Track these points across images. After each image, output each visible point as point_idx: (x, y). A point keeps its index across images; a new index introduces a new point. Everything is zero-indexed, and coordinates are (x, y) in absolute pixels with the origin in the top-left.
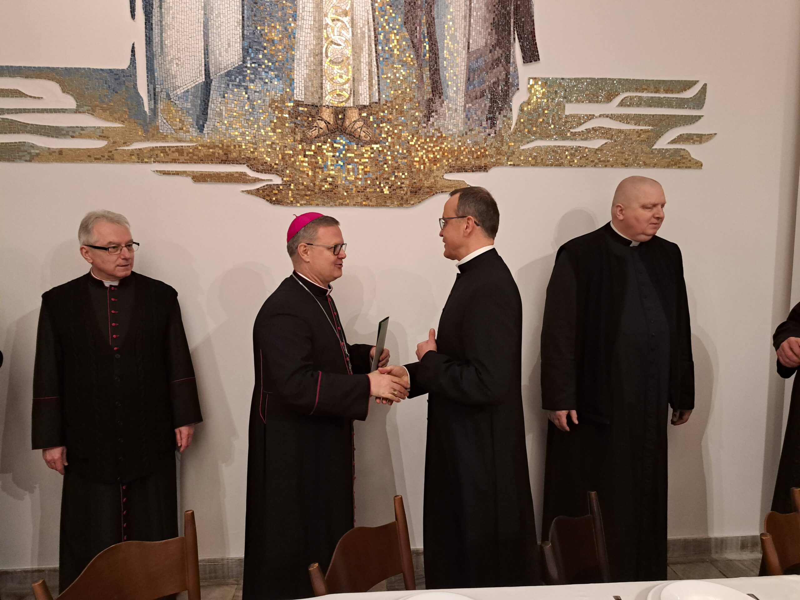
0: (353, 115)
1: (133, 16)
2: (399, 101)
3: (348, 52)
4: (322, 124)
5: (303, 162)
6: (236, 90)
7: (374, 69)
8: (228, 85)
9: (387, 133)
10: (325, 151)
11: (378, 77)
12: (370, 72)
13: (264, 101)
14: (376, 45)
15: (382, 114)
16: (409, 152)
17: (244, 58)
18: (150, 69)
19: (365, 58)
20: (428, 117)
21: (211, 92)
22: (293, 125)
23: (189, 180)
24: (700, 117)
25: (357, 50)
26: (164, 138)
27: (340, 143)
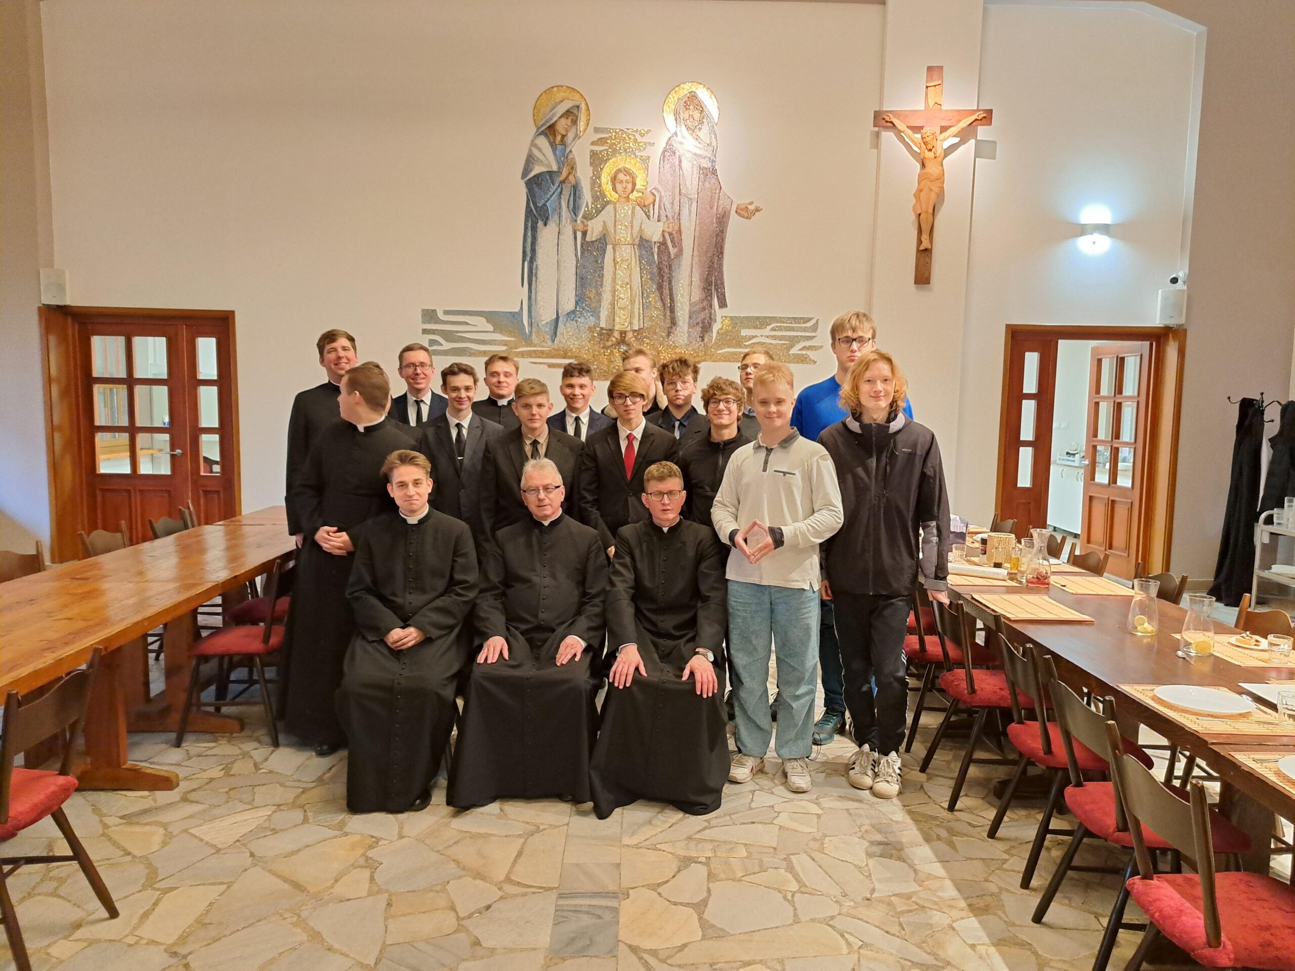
0: (630, 335)
1: (523, 286)
2: (654, 328)
3: (628, 303)
4: (614, 339)
7: (641, 311)
11: (643, 316)
12: (639, 313)
13: (585, 327)
14: (642, 300)
16: (658, 354)
17: (576, 306)
18: (530, 312)
19: (636, 306)
20: (669, 335)
21: (559, 323)
24: (814, 337)
25: (632, 302)
26: (535, 346)
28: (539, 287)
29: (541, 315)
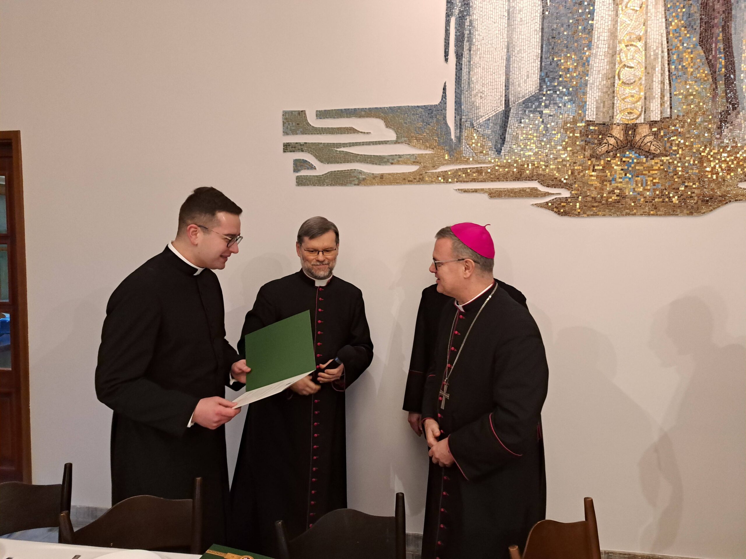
0: (644, 131)
1: (446, 60)
2: (692, 115)
3: (640, 72)
4: (612, 141)
5: (592, 176)
6: (531, 115)
7: (667, 87)
8: (525, 111)
9: (678, 145)
10: (613, 165)
11: (670, 94)
12: (662, 89)
13: (557, 123)
14: (669, 64)
15: (673, 128)
16: (701, 162)
17: (541, 86)
18: (458, 103)
19: (657, 77)
21: (510, 119)
22: (583, 143)
23: (486, 196)
25: (649, 71)
26: (467, 162)
27: (630, 158)
28: (476, 59)
29: (478, 108)
